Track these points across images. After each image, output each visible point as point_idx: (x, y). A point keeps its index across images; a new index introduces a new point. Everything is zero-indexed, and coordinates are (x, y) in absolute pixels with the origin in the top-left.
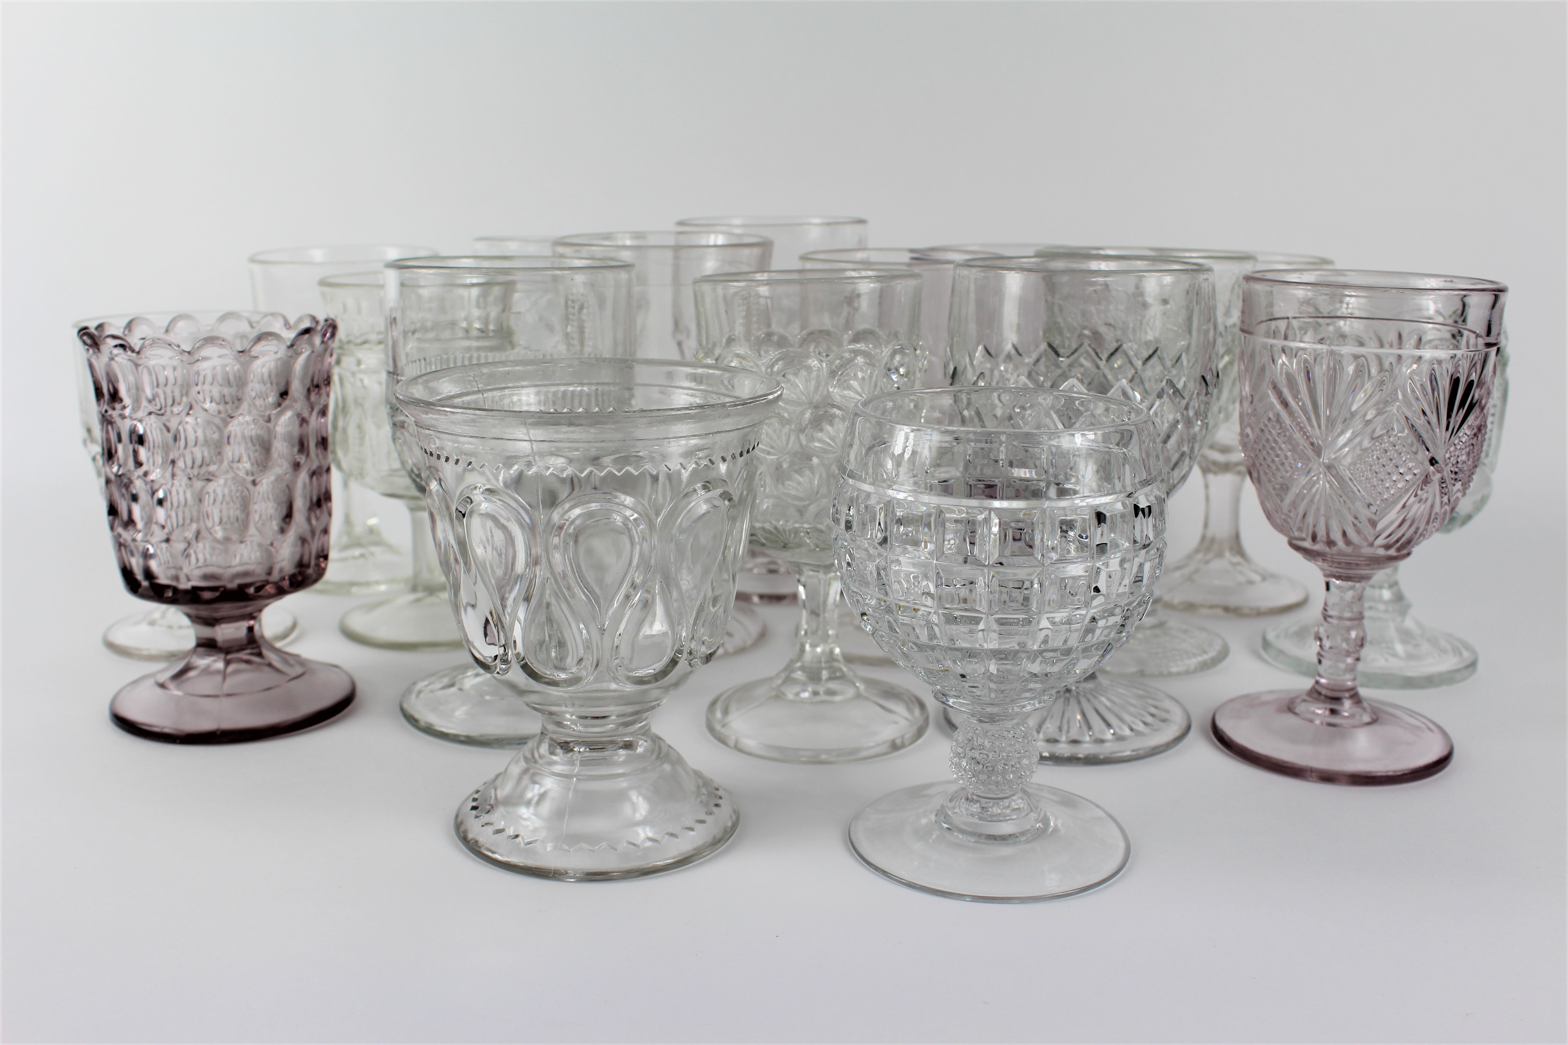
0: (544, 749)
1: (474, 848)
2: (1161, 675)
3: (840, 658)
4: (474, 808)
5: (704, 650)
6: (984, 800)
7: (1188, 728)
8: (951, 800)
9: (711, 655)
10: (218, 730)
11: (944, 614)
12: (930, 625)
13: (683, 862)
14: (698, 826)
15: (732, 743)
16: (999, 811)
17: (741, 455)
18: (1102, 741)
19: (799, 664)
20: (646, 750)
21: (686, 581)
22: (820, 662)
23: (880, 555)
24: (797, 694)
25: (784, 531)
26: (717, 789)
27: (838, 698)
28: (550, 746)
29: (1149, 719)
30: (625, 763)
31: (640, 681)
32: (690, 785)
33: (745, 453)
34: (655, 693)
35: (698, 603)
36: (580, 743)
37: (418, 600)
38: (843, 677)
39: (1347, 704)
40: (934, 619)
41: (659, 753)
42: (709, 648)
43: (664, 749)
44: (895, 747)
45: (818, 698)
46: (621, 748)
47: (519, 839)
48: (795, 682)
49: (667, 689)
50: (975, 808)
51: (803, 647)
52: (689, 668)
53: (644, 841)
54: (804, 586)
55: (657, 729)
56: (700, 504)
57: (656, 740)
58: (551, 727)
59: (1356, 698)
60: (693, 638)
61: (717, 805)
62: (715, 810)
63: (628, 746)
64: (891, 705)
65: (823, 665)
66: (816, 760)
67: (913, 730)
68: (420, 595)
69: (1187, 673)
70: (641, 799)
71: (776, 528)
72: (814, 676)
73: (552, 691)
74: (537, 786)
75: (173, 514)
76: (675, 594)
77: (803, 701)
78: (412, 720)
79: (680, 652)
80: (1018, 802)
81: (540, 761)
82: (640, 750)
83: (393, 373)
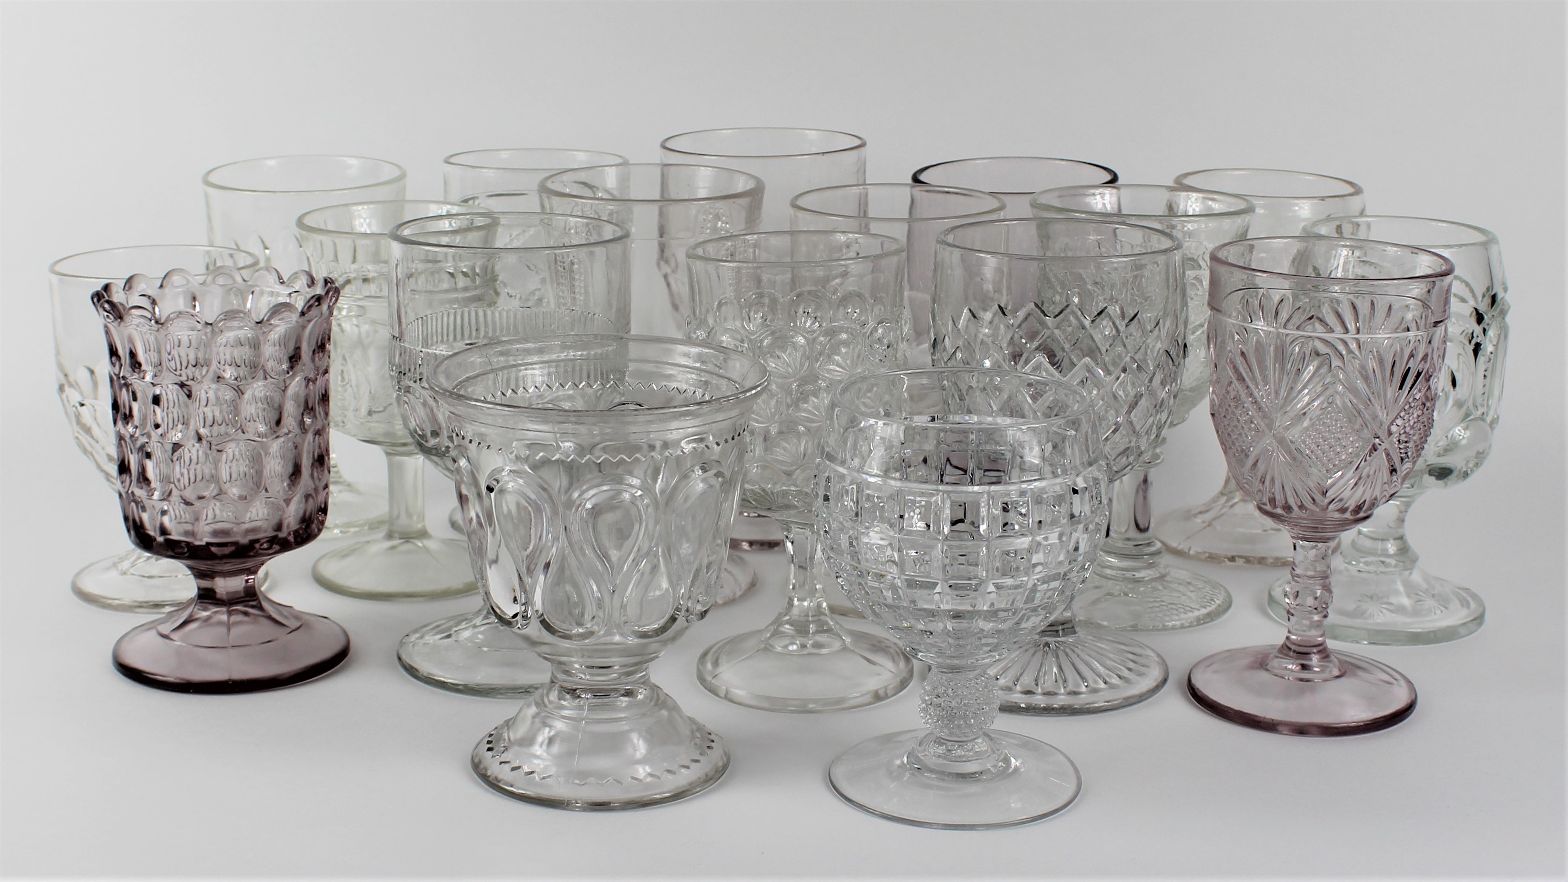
0: (554, 696)
1: (494, 785)
2: (1155, 629)
3: (827, 612)
4: (490, 749)
5: (700, 608)
6: (950, 743)
7: (1165, 681)
8: (920, 744)
9: (706, 612)
10: (230, 680)
11: (906, 580)
12: (894, 588)
13: (678, 796)
14: (694, 766)
15: (722, 694)
16: (963, 753)
17: (733, 439)
18: (1076, 693)
19: (787, 618)
20: (646, 697)
21: (686, 549)
22: (807, 616)
23: (853, 528)
24: (786, 647)
25: (772, 493)
26: (710, 734)
27: (824, 651)
28: (560, 692)
29: (1126, 673)
30: (627, 708)
31: (644, 635)
32: (685, 731)
33: (736, 438)
34: (654, 647)
35: (695, 567)
36: (585, 691)
37: (393, 548)
38: (829, 631)
39: (1315, 659)
40: (898, 582)
41: (658, 700)
42: (704, 606)
43: (662, 698)
44: (878, 697)
45: (805, 652)
46: (623, 695)
47: (535, 775)
48: (783, 635)
49: (665, 643)
50: (941, 750)
51: (791, 600)
52: (686, 624)
53: (645, 777)
54: (792, 543)
55: (656, 677)
56: (698, 483)
57: (655, 688)
58: (561, 676)
59: (1324, 653)
60: (690, 598)
61: (708, 747)
62: (708, 751)
63: (628, 693)
64: (878, 658)
65: (810, 619)
66: (803, 709)
67: (896, 682)
68: (396, 542)
69: (1182, 627)
70: (641, 742)
71: (764, 490)
72: (801, 629)
73: (566, 644)
74: (547, 730)
75: (186, 472)
76: (675, 559)
77: (791, 654)
78: (411, 671)
79: (678, 609)
80: (981, 745)
81: (550, 706)
82: (640, 697)
83: (398, 338)
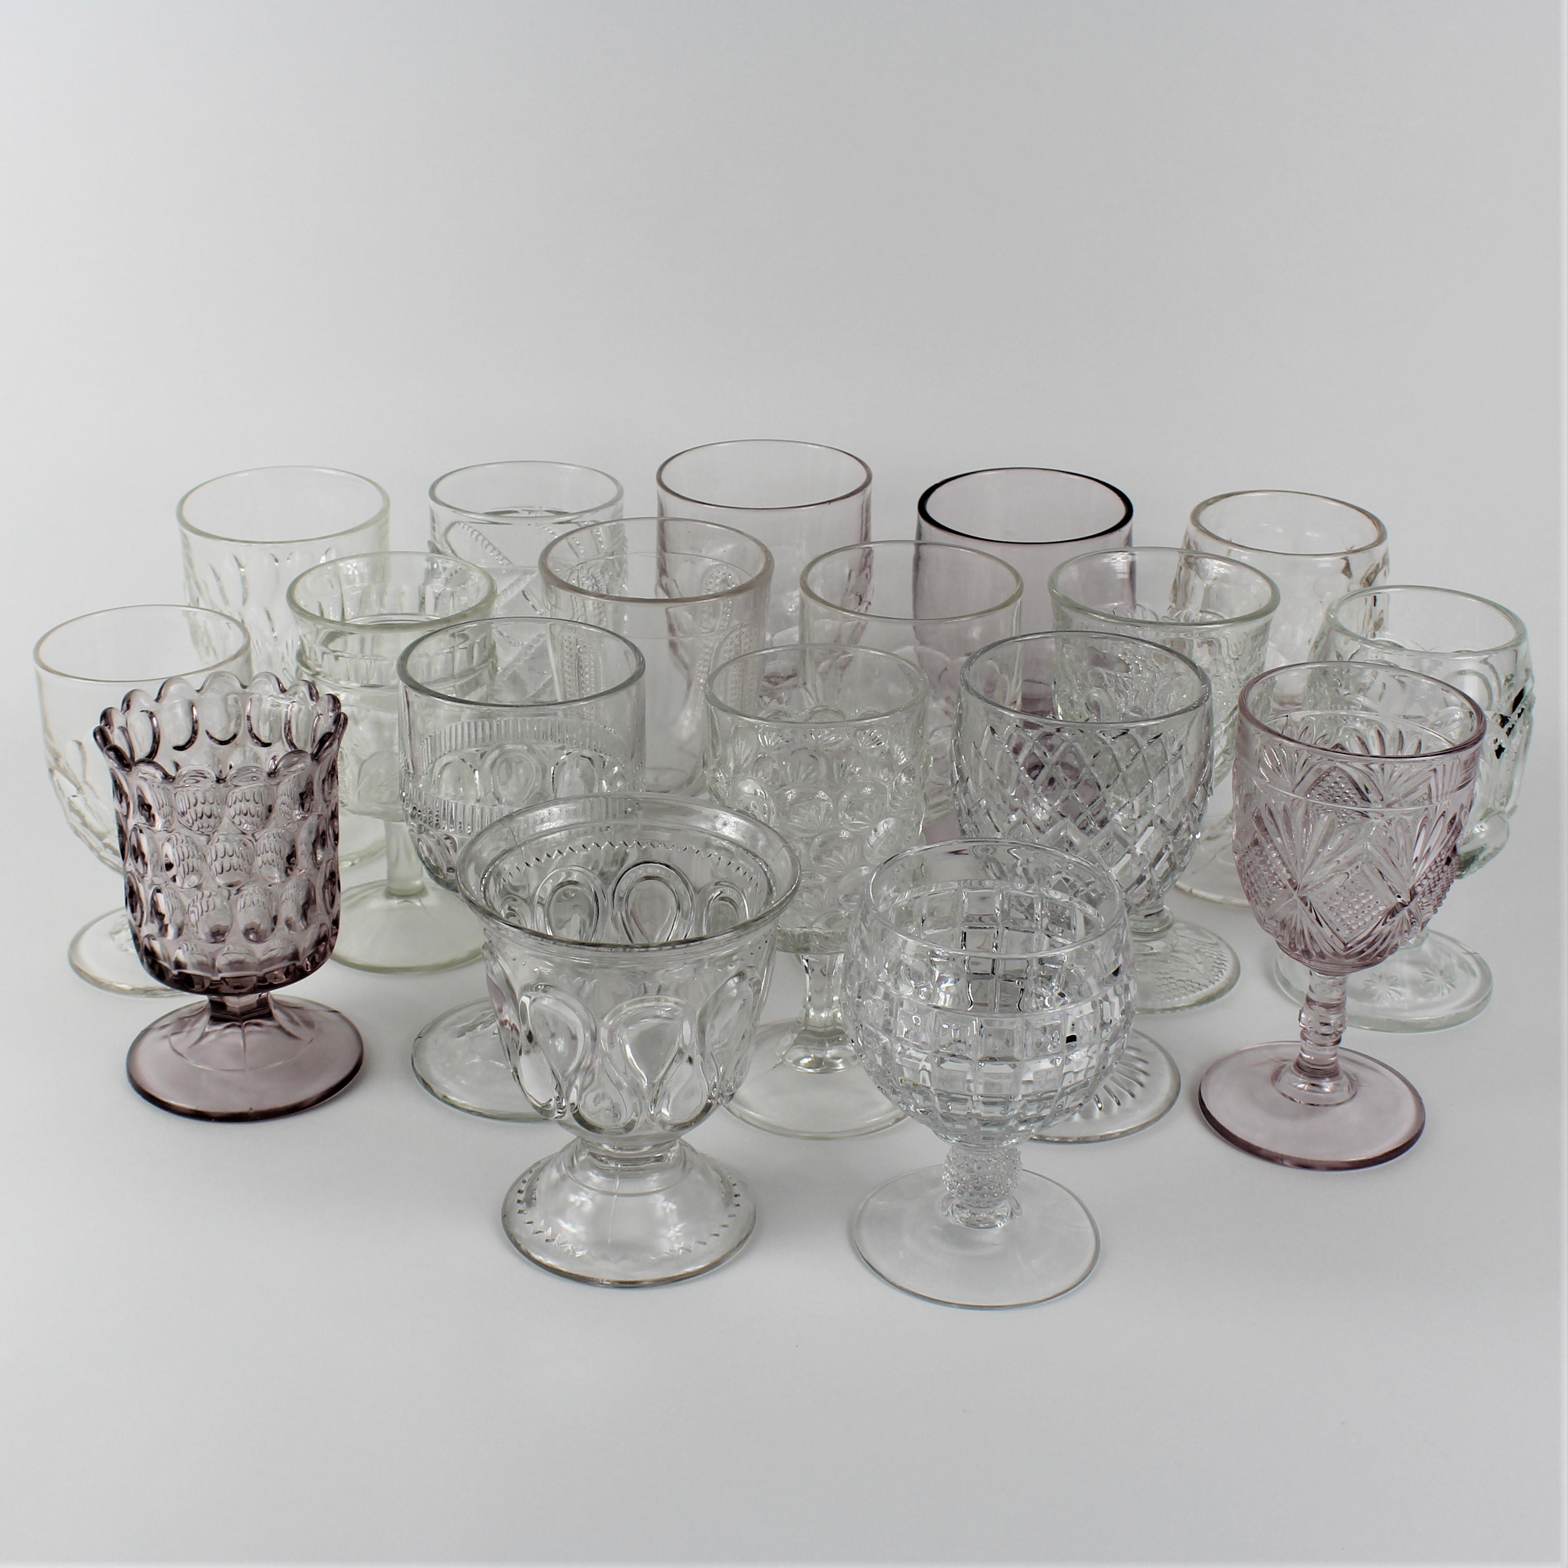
0: (583, 1158)
6: (972, 1208)
7: (1177, 1093)
10: (250, 1111)
14: (723, 1232)
19: (804, 1028)
22: (824, 1026)
25: (793, 936)
26: (735, 1185)
28: (589, 1158)
31: (678, 1126)
36: (615, 1160)
50: (965, 1214)
51: (807, 1010)
61: (735, 1204)
62: (735, 1209)
65: (827, 1029)
68: (395, 902)
79: (711, 1098)
80: (1002, 1210)
81: (580, 1172)
83: (411, 772)
